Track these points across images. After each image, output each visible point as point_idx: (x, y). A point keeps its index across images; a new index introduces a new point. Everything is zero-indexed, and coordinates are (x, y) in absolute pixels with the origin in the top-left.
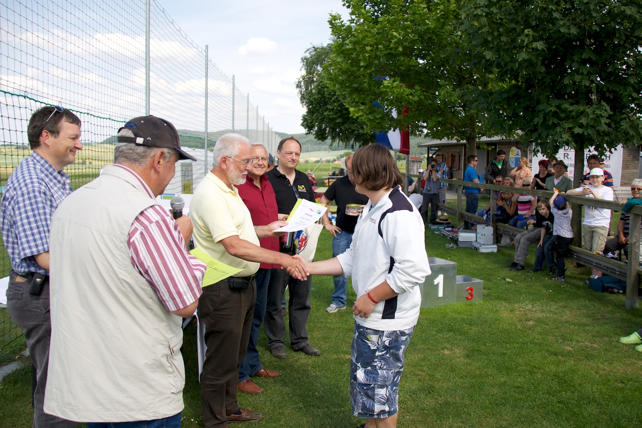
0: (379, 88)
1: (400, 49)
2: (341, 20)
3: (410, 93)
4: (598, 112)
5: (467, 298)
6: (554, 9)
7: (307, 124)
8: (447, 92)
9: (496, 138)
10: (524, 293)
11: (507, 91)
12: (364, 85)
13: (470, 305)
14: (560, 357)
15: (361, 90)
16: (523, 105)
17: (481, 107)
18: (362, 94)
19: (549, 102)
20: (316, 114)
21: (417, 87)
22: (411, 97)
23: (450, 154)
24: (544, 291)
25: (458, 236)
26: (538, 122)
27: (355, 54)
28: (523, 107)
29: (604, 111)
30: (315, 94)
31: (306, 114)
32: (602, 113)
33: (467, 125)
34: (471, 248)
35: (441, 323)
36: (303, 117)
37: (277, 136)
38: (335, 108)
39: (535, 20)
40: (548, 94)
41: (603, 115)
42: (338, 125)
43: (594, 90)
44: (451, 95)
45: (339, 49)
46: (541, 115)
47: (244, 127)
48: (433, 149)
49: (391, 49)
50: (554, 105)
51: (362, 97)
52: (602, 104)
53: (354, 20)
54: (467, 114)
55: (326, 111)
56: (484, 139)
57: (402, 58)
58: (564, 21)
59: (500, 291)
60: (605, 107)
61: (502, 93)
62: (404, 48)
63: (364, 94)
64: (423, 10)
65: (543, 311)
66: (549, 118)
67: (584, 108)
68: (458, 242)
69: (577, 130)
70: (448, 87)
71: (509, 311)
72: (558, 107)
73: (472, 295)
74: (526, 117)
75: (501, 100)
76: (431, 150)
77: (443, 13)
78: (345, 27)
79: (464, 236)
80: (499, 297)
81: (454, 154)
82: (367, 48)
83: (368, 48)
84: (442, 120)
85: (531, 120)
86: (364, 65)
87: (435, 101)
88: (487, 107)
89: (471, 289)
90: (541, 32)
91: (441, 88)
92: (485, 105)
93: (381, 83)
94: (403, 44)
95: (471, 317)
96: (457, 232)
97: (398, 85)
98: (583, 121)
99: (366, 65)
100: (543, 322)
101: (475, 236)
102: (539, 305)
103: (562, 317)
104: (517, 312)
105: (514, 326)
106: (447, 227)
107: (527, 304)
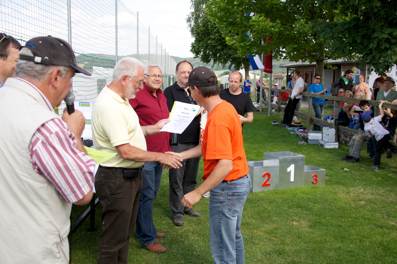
0: (248, 22)
3: (272, 25)
5: (313, 183)
7: (195, 50)
8: (301, 25)
9: (339, 60)
10: (358, 179)
11: (350, 23)
12: (237, 20)
13: (315, 188)
14: (386, 230)
15: (235, 24)
16: (360, 34)
17: (327, 36)
18: (235, 27)
19: (383, 31)
20: (201, 42)
21: (278, 21)
22: (273, 29)
23: (304, 73)
24: (374, 178)
25: (308, 136)
26: (373, 47)
28: (361, 35)
30: (201, 27)
31: (194, 42)
33: (317, 50)
34: (318, 145)
35: (292, 201)
36: (192, 45)
37: (172, 59)
38: (216, 38)
40: (382, 24)
42: (218, 51)
44: (304, 27)
46: (376, 42)
47: (147, 53)
48: (290, 69)
50: (386, 33)
51: (236, 29)
54: (317, 42)
55: (209, 39)
56: (330, 61)
59: (339, 178)
61: (345, 24)
63: (237, 27)
65: (372, 194)
66: (382, 43)
68: (308, 140)
70: (302, 21)
71: (346, 193)
72: (390, 34)
73: (316, 180)
74: (363, 43)
75: (343, 30)
76: (290, 70)
79: (313, 136)
80: (338, 182)
81: (308, 73)
84: (297, 47)
85: (367, 45)
86: (237, 3)
87: (292, 32)
88: (332, 36)
89: (316, 176)
91: (297, 21)
92: (331, 35)
93: (249, 18)
95: (315, 197)
96: (307, 133)
97: (262, 19)
99: (239, 3)
100: (372, 202)
101: (321, 135)
102: (369, 189)
103: (388, 198)
104: (352, 194)
105: (348, 205)
106: (300, 129)
107: (360, 188)
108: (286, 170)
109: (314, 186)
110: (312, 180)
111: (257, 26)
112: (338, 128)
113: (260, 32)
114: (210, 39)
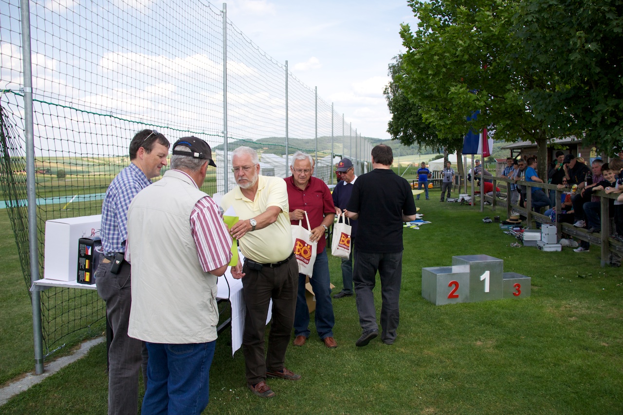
1: (466, 57)
2: (410, 32)
3: (476, 98)
5: (514, 294)
6: (606, 10)
7: (393, 130)
8: (514, 96)
10: (576, 290)
11: (568, 92)
12: (434, 92)
13: (516, 301)
14: (591, 351)
15: (432, 97)
19: (607, 103)
21: (484, 92)
22: (477, 103)
24: (597, 289)
25: (523, 235)
26: (596, 122)
27: (423, 63)
31: (392, 120)
34: (536, 247)
36: (389, 124)
39: (588, 22)
40: (606, 94)
42: (422, 130)
45: (408, 59)
49: (457, 57)
51: (433, 104)
53: (422, 31)
57: (468, 65)
58: (617, 21)
59: (551, 288)
61: (563, 93)
62: (470, 55)
63: (434, 100)
64: (488, 18)
65: (589, 308)
66: (607, 117)
68: (523, 241)
70: (514, 92)
71: (554, 307)
72: (617, 106)
73: (519, 291)
75: (559, 101)
76: (515, 152)
77: (507, 19)
78: (413, 39)
79: (529, 235)
80: (547, 294)
82: (434, 57)
83: (436, 58)
84: (510, 123)
85: (591, 119)
86: (432, 73)
88: (546, 109)
89: (519, 286)
90: (594, 34)
91: (508, 92)
92: (543, 107)
93: (449, 90)
94: (468, 52)
95: (513, 312)
96: (523, 232)
97: (464, 91)
99: (434, 73)
100: (586, 319)
101: (540, 235)
102: (587, 303)
103: (607, 314)
104: (562, 309)
105: (553, 322)
106: (515, 227)
107: (574, 301)
108: (479, 278)
109: (515, 298)
110: (514, 290)
111: (457, 100)
112: (562, 225)
113: (462, 106)
114: (411, 116)
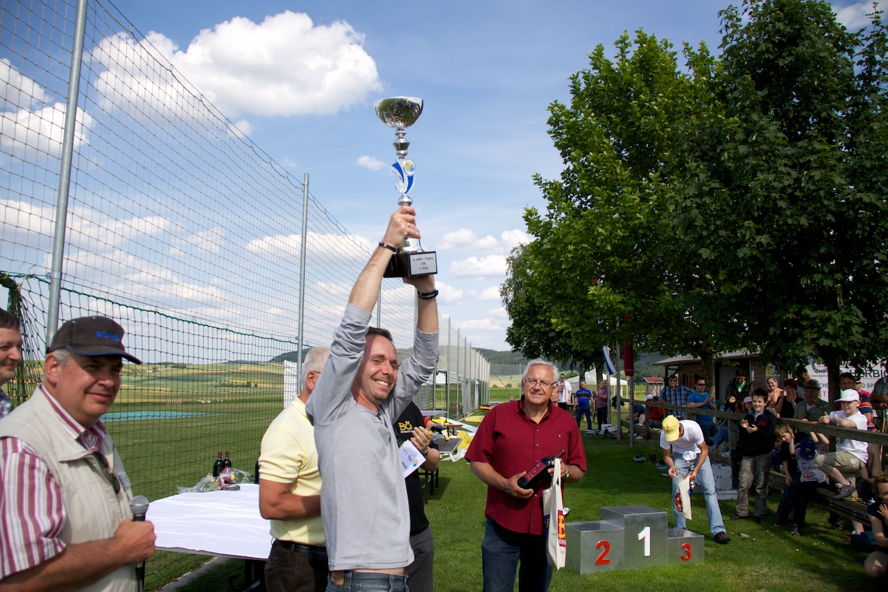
0: (585, 295)
1: (609, 247)
2: (538, 215)
3: (621, 300)
4: (847, 318)
5: (682, 558)
6: (778, 197)
7: (513, 339)
10: (762, 551)
12: (569, 291)
13: (687, 567)
19: (787, 308)
20: (523, 327)
21: (632, 293)
24: (789, 550)
26: (775, 333)
27: (555, 254)
29: (855, 318)
31: (511, 327)
32: (852, 320)
36: (508, 330)
38: (547, 319)
39: (757, 210)
40: (784, 297)
41: (854, 322)
42: (551, 340)
43: (840, 292)
45: (535, 249)
46: (778, 324)
48: (670, 367)
49: (598, 247)
50: (792, 311)
52: (852, 308)
53: (553, 215)
55: (535, 323)
56: (726, 354)
57: (611, 258)
58: (791, 211)
60: (856, 312)
62: (613, 246)
63: (570, 302)
64: (633, 202)
65: (781, 577)
66: (788, 327)
67: (830, 313)
69: (823, 342)
71: (736, 575)
72: (798, 313)
73: (689, 555)
78: (542, 224)
80: (726, 557)
82: (569, 247)
83: (571, 248)
86: (567, 267)
89: (688, 546)
90: (766, 224)
94: (611, 241)
95: (683, 583)
98: (830, 329)
99: (570, 267)
102: (778, 569)
103: (806, 584)
104: (747, 577)
107: (762, 567)
108: (637, 537)
109: (685, 563)
110: (682, 553)
